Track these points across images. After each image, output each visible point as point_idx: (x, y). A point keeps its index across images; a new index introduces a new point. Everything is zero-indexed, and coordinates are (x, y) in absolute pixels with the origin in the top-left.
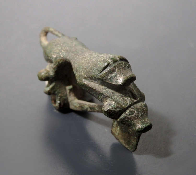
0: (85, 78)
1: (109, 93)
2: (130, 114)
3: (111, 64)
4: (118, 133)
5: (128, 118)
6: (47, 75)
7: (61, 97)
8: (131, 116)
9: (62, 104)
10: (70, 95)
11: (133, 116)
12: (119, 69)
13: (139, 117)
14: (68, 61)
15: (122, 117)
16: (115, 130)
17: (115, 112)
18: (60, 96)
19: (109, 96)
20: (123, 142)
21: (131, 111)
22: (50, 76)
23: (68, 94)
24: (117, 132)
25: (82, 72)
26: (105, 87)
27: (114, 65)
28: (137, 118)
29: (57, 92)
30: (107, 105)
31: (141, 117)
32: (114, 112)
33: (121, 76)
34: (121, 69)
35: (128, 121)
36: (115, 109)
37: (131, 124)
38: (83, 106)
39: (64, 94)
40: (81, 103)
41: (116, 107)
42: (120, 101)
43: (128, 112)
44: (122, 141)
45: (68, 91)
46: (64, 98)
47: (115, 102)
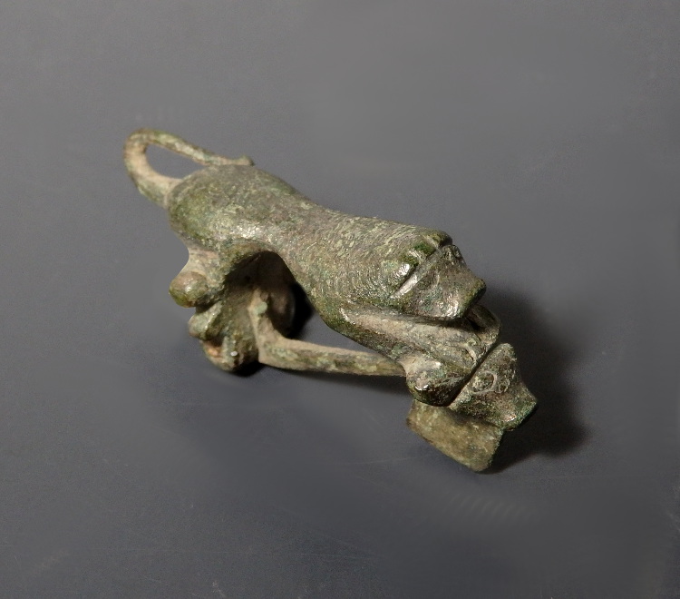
0: (347, 307)
1: (420, 337)
2: (484, 387)
3: (423, 263)
4: (432, 427)
5: (479, 398)
6: (203, 289)
7: (239, 339)
8: (486, 391)
9: (242, 357)
10: (261, 330)
11: (491, 390)
12: (445, 274)
13: (508, 390)
14: (270, 250)
15: (463, 397)
16: (423, 421)
17: (448, 389)
18: (236, 337)
19: (423, 348)
20: (448, 448)
21: (484, 379)
22: (210, 290)
23: (255, 325)
24: (430, 424)
25: (333, 288)
26: (407, 324)
27: (429, 266)
28: (503, 393)
29: (227, 328)
30: (422, 372)
31: (511, 390)
32: (444, 389)
33: (452, 292)
34: (449, 272)
35: (479, 406)
36: (447, 381)
37: (488, 412)
38: (312, 360)
39: (244, 328)
40: (303, 351)
41: (449, 376)
42: (453, 354)
43: (477, 381)
44: (444, 446)
45: (256, 319)
46: (247, 338)
47: (443, 361)
